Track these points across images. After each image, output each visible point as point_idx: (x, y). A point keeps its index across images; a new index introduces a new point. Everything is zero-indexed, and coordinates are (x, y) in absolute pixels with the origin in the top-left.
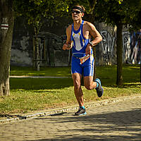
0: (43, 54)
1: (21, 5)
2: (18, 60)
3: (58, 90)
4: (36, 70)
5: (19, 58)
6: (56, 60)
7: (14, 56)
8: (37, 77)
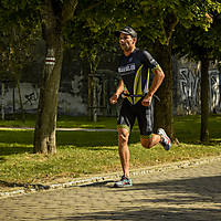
2: (68, 107)
5: (69, 104)
7: (63, 101)
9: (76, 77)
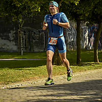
0: (25, 43)
1: (7, 7)
2: (8, 48)
3: (34, 68)
4: (21, 54)
5: (8, 46)
6: (35, 47)
7: (5, 44)
8: (21, 60)
9: (11, 31)
